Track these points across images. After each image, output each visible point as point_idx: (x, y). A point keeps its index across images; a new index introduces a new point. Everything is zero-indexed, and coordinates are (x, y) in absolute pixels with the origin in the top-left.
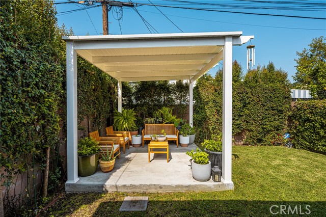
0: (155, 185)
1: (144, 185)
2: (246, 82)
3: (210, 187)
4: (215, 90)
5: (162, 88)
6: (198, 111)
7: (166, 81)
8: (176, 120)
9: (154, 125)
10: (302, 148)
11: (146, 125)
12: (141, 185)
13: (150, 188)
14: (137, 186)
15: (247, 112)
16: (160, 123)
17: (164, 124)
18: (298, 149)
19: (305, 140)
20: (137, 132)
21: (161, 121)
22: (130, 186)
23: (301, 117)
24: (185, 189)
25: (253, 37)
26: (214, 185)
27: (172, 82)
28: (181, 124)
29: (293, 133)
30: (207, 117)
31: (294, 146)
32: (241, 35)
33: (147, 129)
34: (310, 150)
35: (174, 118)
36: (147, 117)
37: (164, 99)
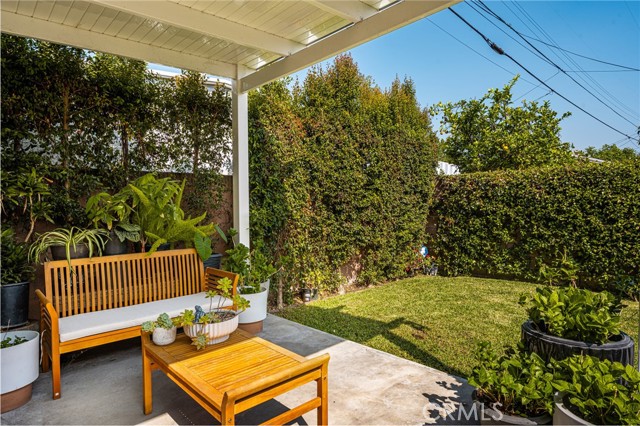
4: (309, 128)
9: (101, 260)
10: (461, 273)
11: (50, 265)
15: (376, 198)
16: (131, 247)
17: (154, 254)
18: (453, 276)
19: (469, 254)
21: (136, 238)
23: (459, 208)
29: (440, 244)
30: (290, 215)
31: (442, 273)
33: (57, 289)
34: (477, 273)
35: (191, 223)
36: (51, 227)
37: (125, 145)
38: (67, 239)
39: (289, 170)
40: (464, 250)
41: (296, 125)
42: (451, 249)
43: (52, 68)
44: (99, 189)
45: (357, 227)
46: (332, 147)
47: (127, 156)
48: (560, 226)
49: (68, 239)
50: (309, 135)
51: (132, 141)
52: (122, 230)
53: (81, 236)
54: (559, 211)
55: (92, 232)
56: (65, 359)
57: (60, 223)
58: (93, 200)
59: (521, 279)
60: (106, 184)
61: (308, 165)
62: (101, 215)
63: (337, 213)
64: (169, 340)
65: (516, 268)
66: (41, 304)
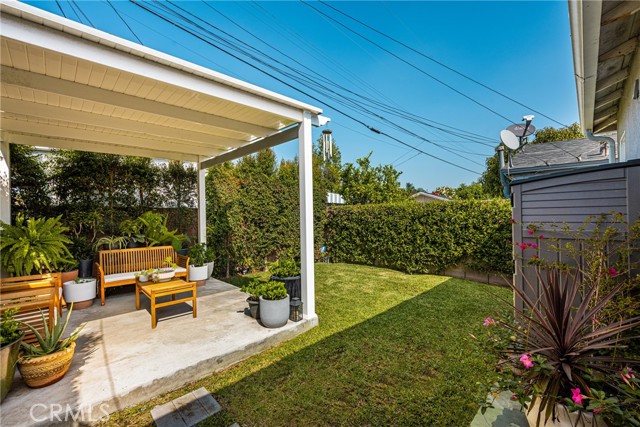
0: (208, 361)
1: (185, 371)
2: (282, 177)
3: (293, 332)
4: (242, 184)
5: (139, 173)
6: (215, 220)
7: (146, 159)
8: (175, 237)
9: (126, 250)
10: (340, 261)
11: (102, 252)
12: (178, 372)
13: (199, 372)
14: (170, 378)
15: (284, 220)
16: (140, 245)
18: (335, 263)
19: (343, 250)
20: (77, 272)
21: (143, 241)
22: (154, 384)
23: (338, 225)
24: (260, 347)
25: (329, 120)
26: (297, 327)
27: (160, 164)
28: (185, 245)
29: (330, 245)
30: (231, 229)
31: (331, 261)
32: (320, 114)
33: (105, 263)
34: (347, 261)
35: (172, 233)
36: (102, 236)
37: (141, 196)
38: (109, 241)
39: (230, 206)
40: (340, 249)
41: (234, 184)
42: (335, 248)
43: (105, 163)
44: (126, 218)
45: (274, 235)
46: (255, 194)
47: (143, 201)
48: (380, 236)
49: (111, 241)
50: (242, 188)
51: (145, 194)
52: (135, 237)
53: (117, 240)
54: (379, 228)
55: (121, 238)
56: (107, 289)
57: (108, 233)
58: (123, 224)
59: (365, 264)
60: (131, 215)
61: (241, 203)
62: (126, 230)
63: (261, 228)
64: (146, 280)
65: (362, 258)
66: (97, 268)
